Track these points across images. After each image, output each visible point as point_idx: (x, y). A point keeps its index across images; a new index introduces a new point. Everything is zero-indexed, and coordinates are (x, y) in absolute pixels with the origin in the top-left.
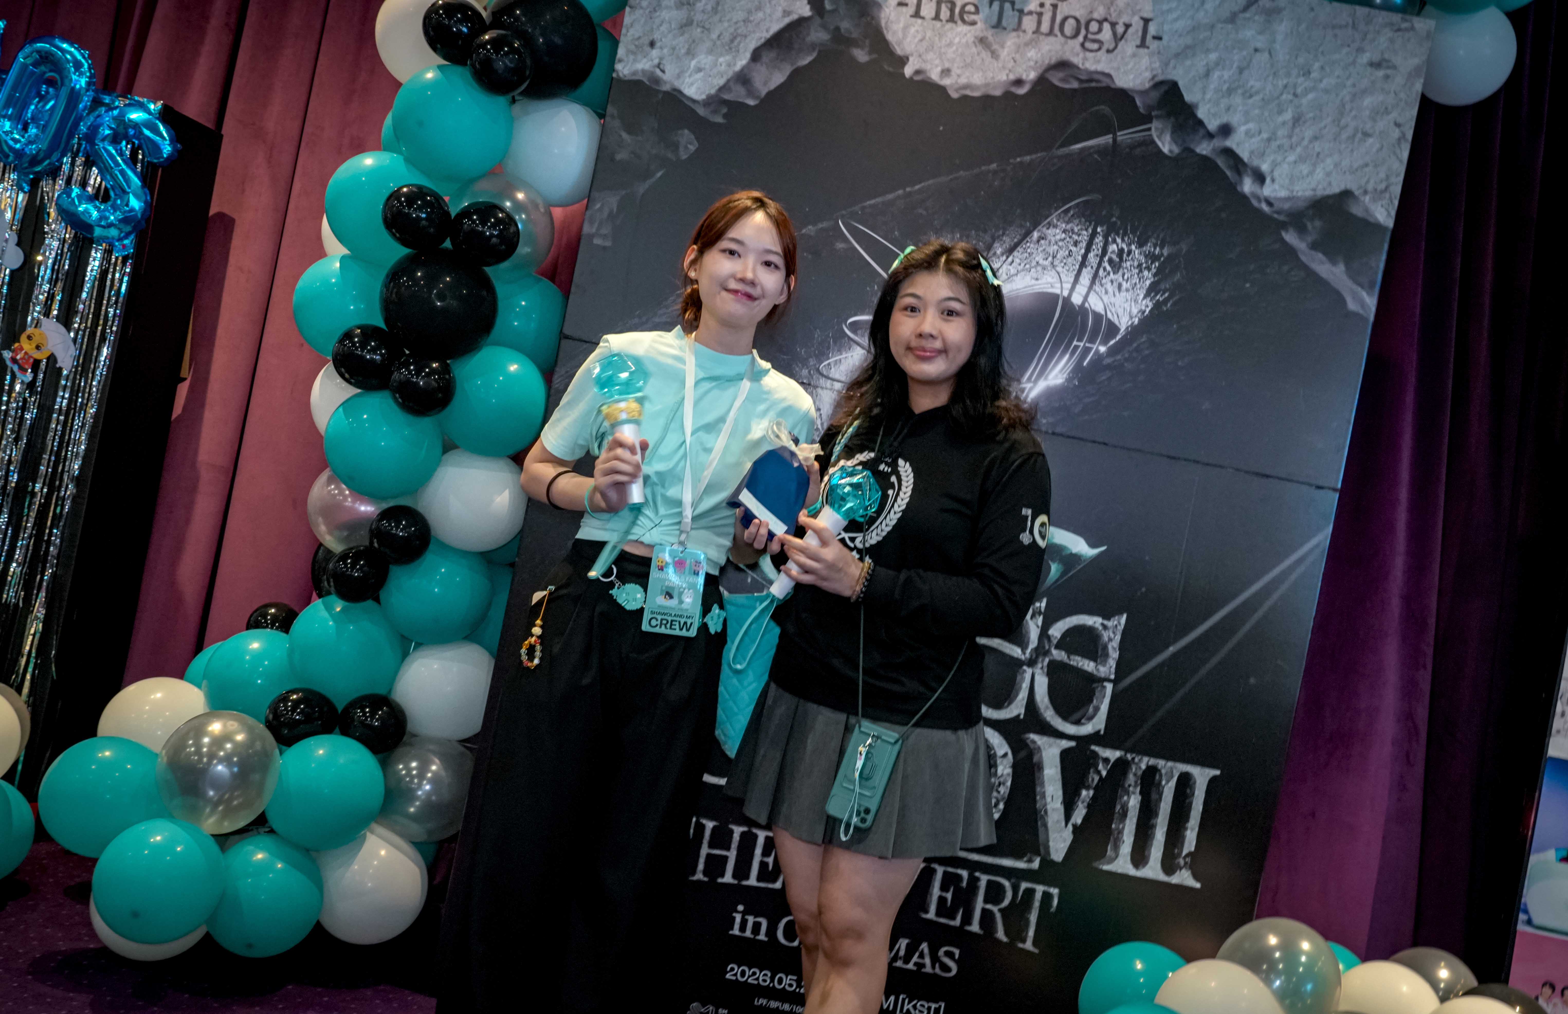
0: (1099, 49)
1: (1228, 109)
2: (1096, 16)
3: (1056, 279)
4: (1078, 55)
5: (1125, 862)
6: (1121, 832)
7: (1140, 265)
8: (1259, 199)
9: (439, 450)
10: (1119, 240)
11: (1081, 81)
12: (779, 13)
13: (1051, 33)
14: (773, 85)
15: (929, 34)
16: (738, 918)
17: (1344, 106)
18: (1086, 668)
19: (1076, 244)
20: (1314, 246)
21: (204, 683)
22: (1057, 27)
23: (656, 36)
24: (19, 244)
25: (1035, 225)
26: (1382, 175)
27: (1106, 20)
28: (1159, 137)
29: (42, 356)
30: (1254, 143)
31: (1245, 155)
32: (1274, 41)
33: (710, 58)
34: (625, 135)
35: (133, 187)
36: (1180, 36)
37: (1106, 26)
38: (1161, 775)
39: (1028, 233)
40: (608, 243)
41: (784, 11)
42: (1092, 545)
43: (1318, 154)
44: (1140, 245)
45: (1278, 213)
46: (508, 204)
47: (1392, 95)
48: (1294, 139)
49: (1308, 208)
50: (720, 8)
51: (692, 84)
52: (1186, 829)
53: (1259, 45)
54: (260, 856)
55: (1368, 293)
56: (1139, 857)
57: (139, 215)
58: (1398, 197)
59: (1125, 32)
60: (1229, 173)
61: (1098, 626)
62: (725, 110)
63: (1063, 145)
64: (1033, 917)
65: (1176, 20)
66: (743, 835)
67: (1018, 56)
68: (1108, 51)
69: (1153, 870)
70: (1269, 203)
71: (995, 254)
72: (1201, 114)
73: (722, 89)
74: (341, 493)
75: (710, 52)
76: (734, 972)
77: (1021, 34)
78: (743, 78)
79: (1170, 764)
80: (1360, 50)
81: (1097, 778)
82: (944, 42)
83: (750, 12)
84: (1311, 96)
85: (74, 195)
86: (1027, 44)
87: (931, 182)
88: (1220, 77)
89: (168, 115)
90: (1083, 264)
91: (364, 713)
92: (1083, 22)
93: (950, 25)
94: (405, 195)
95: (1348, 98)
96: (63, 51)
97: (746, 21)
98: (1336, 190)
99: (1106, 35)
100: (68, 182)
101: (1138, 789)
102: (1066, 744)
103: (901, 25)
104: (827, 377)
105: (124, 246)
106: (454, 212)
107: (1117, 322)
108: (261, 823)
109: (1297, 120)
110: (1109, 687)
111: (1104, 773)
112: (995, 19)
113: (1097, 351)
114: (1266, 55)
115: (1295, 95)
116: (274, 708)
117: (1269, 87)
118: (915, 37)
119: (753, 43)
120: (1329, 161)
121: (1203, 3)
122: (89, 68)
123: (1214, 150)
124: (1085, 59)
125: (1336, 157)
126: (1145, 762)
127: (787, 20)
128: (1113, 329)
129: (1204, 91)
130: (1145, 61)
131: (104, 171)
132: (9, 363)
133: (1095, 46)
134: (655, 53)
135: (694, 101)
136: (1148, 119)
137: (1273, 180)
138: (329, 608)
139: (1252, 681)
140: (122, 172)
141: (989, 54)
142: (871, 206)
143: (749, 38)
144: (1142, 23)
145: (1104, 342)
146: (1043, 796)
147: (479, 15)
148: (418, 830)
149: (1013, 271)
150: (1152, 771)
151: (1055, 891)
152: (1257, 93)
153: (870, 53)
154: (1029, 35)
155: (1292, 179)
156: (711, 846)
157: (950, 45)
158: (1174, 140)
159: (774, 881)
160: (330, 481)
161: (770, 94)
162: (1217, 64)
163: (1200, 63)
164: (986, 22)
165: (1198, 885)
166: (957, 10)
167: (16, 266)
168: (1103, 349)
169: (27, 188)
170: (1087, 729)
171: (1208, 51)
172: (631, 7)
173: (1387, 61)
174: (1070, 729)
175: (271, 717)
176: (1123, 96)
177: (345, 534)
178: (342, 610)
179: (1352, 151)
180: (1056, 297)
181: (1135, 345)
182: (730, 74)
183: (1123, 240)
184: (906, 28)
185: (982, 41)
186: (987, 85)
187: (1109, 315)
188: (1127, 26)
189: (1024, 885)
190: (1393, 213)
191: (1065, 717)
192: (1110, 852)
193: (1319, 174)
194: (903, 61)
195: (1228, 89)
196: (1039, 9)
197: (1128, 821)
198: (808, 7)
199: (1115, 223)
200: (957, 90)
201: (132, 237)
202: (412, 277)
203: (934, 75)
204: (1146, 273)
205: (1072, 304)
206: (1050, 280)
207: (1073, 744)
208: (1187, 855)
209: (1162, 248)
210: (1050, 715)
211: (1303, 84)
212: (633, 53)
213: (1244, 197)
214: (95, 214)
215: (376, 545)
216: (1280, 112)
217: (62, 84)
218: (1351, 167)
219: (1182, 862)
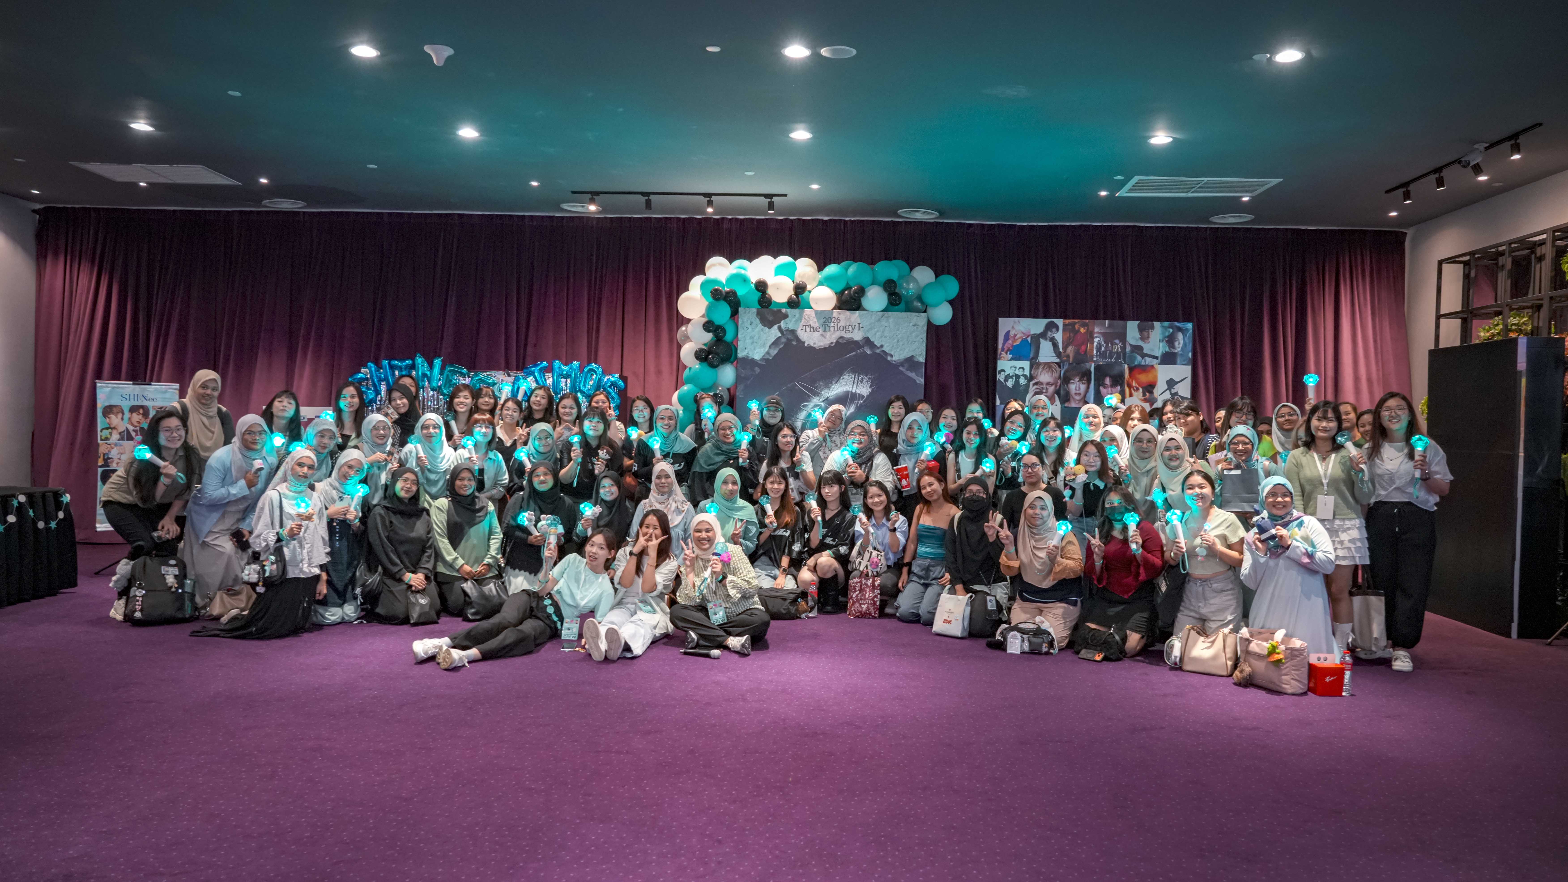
20: (907, 370)
22: (839, 329)
78: (768, 353)
98: (910, 355)
99: (850, 329)
109: (898, 341)
128: (863, 397)
163: (873, 332)
176: (856, 342)
185: (822, 335)
194: (804, 343)
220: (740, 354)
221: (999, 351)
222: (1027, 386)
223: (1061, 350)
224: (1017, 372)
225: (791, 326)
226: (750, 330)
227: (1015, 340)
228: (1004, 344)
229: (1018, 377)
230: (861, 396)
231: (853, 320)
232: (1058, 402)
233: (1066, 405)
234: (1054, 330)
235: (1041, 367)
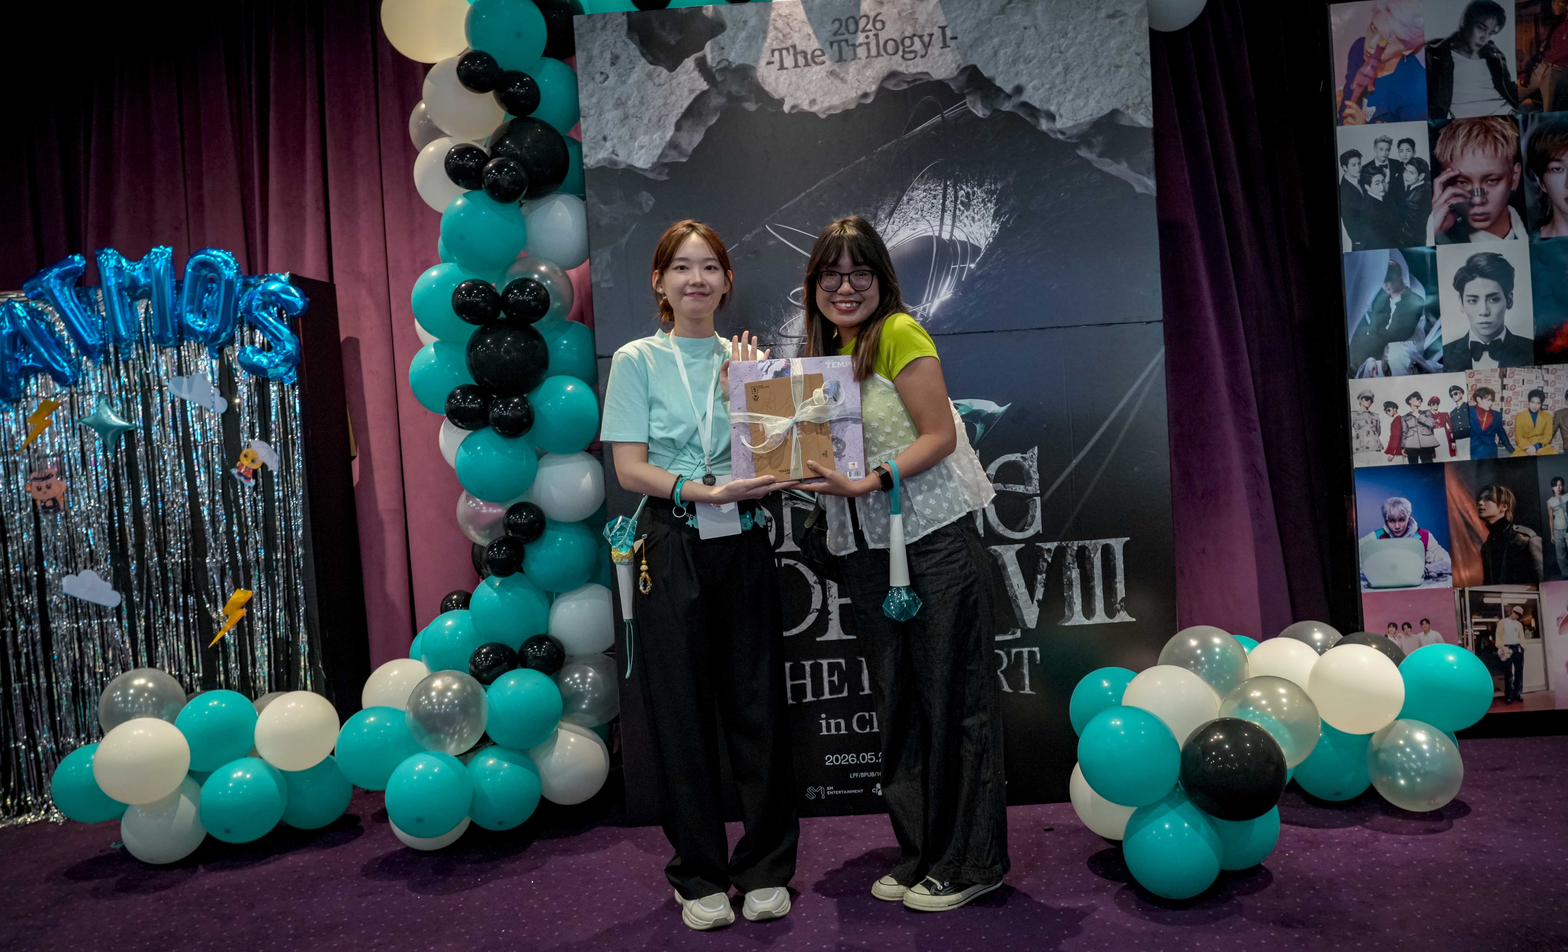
0: (916, 57)
1: (1017, 74)
2: (907, 34)
3: (928, 226)
4: (901, 65)
5: (1080, 617)
6: (1071, 597)
7: (983, 200)
8: (1055, 132)
9: (535, 457)
10: (964, 187)
11: (908, 82)
12: (686, 93)
13: (879, 55)
14: (695, 144)
15: (794, 78)
16: (824, 723)
17: (1096, 50)
18: (1019, 490)
19: (935, 197)
20: (1101, 155)
21: (423, 657)
23: (606, 133)
24: (221, 395)
25: (903, 193)
26: (1136, 92)
27: (915, 35)
28: (973, 107)
29: (257, 466)
30: (1041, 93)
31: (1037, 105)
32: (1036, 18)
33: (647, 137)
34: (602, 207)
35: (285, 335)
36: (970, 32)
37: (916, 39)
38: (1089, 551)
39: (900, 199)
40: (611, 285)
41: (690, 90)
42: (1001, 405)
43: (1088, 89)
44: (980, 186)
45: (1070, 138)
46: (536, 276)
47: (1129, 34)
48: (1068, 83)
49: (1091, 128)
50: (644, 101)
51: (639, 159)
52: (1116, 583)
53: (1026, 24)
54: (491, 762)
55: (1148, 178)
56: (1088, 611)
57: (294, 353)
58: (1151, 104)
59: (930, 40)
60: (1028, 119)
61: (1019, 459)
62: (667, 170)
63: (908, 130)
64: (1026, 671)
65: (963, 22)
66: (812, 666)
67: (859, 77)
68: (922, 57)
69: (1100, 617)
70: (1063, 133)
71: (880, 219)
72: (998, 82)
73: (661, 156)
74: (478, 505)
75: (646, 133)
76: (831, 760)
77: (858, 61)
78: (673, 145)
79: (1093, 541)
80: (1098, 9)
81: (1045, 564)
82: (807, 80)
83: (666, 98)
84: (1072, 50)
85: (248, 351)
86: (864, 67)
87: (822, 181)
88: (1005, 54)
89: (295, 280)
90: (944, 210)
91: (534, 650)
92: (899, 41)
93: (807, 68)
94: (464, 289)
95: (1098, 45)
96: (215, 256)
97: (665, 104)
98: (1107, 111)
99: (918, 45)
100: (242, 344)
101: (1076, 564)
102: (1018, 547)
103: (773, 77)
104: (787, 337)
105: (290, 377)
106: (500, 292)
107: (977, 244)
108: (485, 741)
109: (1067, 69)
110: (1038, 499)
111: (1050, 560)
112: (837, 56)
113: (969, 268)
114: (1033, 29)
115: (1061, 52)
116: (473, 662)
117: (1041, 52)
118: (784, 83)
119: (673, 119)
120: (1096, 92)
121: (979, 5)
122: (235, 263)
123: (1014, 106)
124: (908, 66)
125: (1101, 88)
126: (1075, 545)
127: (693, 96)
128: (976, 250)
129: (996, 66)
130: (950, 57)
131: (264, 329)
132: (237, 477)
133: (912, 55)
134: (608, 144)
135: (644, 170)
136: (962, 97)
137: (1061, 116)
138: (491, 585)
139: (1136, 469)
140: (275, 327)
141: (840, 81)
142: (785, 209)
143: (670, 116)
144: (940, 31)
145: (973, 261)
146: (1012, 587)
147: (481, 152)
148: (592, 720)
149: (896, 228)
150: (1082, 550)
151: (1036, 649)
152: (1034, 58)
153: (757, 103)
154: (864, 60)
155: (1074, 112)
156: (792, 680)
157: (810, 82)
158: (985, 106)
159: (842, 692)
160: (468, 498)
161: (695, 150)
162: (1000, 45)
163: (988, 48)
164: (831, 58)
165: (1134, 620)
166: (809, 57)
167: (224, 410)
168: (973, 266)
169: (217, 356)
170: (1030, 532)
171: (991, 38)
172: (584, 117)
173: (1119, 11)
174: (1018, 536)
175: (473, 668)
176: (941, 85)
177: (488, 532)
178: (500, 584)
179: (1111, 81)
180: (931, 238)
181: (995, 257)
182: (664, 144)
183: (967, 186)
184: (777, 79)
185: (832, 73)
186: (844, 103)
187: (972, 241)
188: (931, 35)
189: (1014, 651)
190: (1151, 117)
191: (1012, 528)
192: (1067, 613)
193: (1092, 103)
195: (1013, 61)
196: (866, 41)
197: (1074, 589)
198: (705, 83)
199: (958, 175)
200: (824, 112)
201: (294, 369)
202: (484, 344)
203: (806, 107)
204: (989, 205)
205: (943, 240)
206: (923, 227)
207: (1023, 545)
208: (1121, 601)
209: (995, 184)
210: (1002, 530)
211: (1064, 43)
212: (593, 148)
213: (1044, 133)
214: (265, 361)
215: (510, 534)
216: (1053, 67)
217: (220, 279)
218: (1113, 92)
219: (1118, 606)
220: (593, 157)
221: (1339, 99)
222: (1426, 192)
223: (1514, 78)
224: (1395, 154)
225: (735, 56)
226: (612, 80)
227: (1380, 63)
228: (1350, 78)
229: (1397, 167)
230: (970, 250)
231: (922, 18)
232: (1519, 228)
233: (1544, 233)
234: (1491, 23)
235: (1462, 133)
